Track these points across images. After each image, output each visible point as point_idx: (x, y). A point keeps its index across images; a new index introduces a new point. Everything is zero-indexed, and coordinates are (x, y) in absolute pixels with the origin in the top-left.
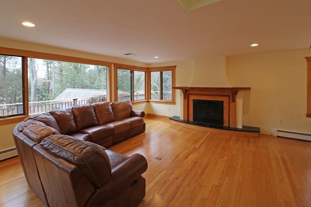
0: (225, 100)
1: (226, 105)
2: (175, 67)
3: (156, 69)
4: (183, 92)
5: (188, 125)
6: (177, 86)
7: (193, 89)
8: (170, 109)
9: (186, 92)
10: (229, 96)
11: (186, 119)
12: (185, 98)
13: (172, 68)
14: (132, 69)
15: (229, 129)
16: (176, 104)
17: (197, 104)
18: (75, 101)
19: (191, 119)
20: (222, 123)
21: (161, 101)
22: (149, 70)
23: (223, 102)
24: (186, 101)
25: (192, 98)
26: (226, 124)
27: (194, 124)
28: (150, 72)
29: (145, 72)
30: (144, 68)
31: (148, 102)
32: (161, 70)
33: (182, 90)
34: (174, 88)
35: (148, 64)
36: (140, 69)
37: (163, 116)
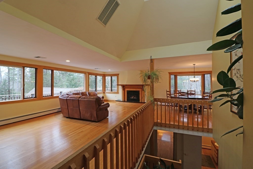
0: (140, 90)
1: (140, 92)
2: (119, 74)
3: (109, 75)
4: (122, 87)
5: (124, 102)
6: (119, 84)
7: (126, 85)
8: (116, 96)
9: (124, 87)
10: (141, 88)
11: (124, 100)
12: (123, 90)
13: (117, 75)
14: (96, 75)
15: (142, 103)
16: (119, 93)
17: (129, 92)
18: (61, 93)
19: (126, 100)
20: (139, 101)
21: (111, 92)
22: (105, 75)
23: (139, 91)
24: (124, 91)
25: (126, 90)
26: (140, 101)
27: (127, 102)
28: (105, 77)
29: (103, 76)
30: (102, 74)
31: (104, 93)
32: (112, 76)
33: (122, 86)
34: (118, 85)
35: (104, 72)
36: (100, 75)
37: (112, 100)
